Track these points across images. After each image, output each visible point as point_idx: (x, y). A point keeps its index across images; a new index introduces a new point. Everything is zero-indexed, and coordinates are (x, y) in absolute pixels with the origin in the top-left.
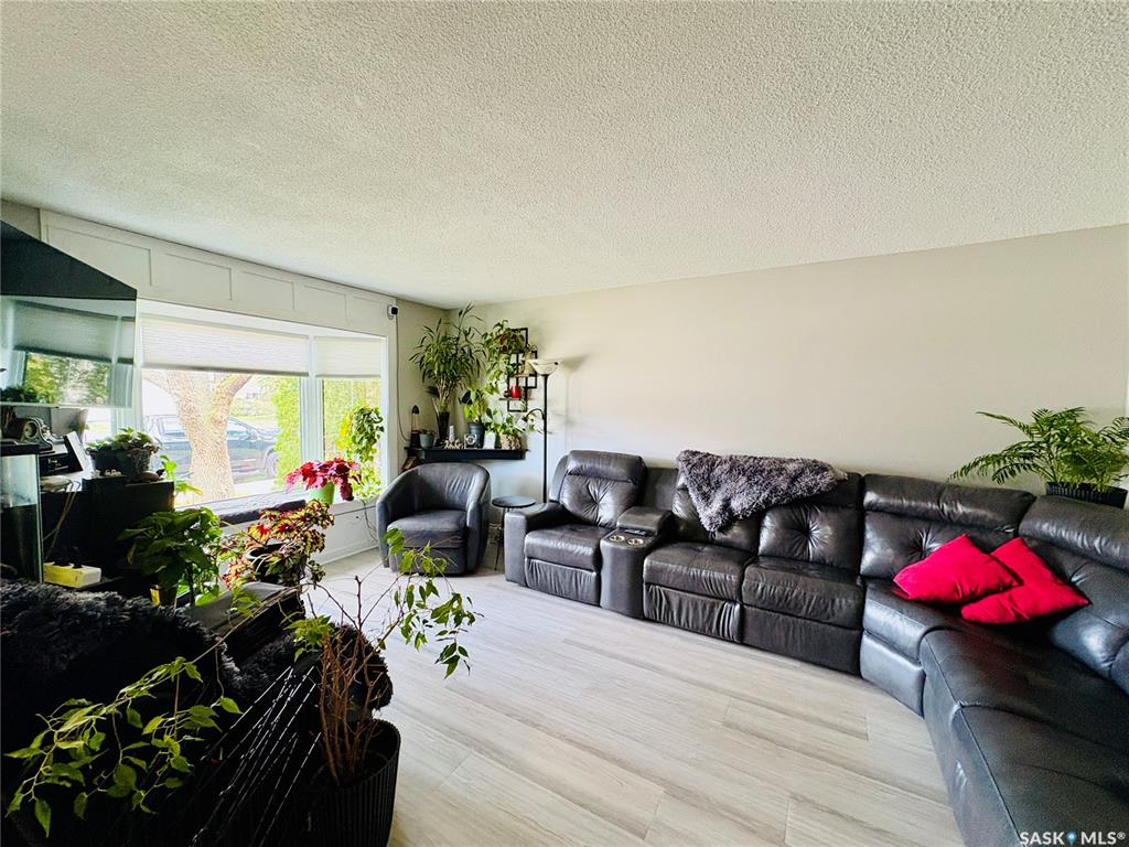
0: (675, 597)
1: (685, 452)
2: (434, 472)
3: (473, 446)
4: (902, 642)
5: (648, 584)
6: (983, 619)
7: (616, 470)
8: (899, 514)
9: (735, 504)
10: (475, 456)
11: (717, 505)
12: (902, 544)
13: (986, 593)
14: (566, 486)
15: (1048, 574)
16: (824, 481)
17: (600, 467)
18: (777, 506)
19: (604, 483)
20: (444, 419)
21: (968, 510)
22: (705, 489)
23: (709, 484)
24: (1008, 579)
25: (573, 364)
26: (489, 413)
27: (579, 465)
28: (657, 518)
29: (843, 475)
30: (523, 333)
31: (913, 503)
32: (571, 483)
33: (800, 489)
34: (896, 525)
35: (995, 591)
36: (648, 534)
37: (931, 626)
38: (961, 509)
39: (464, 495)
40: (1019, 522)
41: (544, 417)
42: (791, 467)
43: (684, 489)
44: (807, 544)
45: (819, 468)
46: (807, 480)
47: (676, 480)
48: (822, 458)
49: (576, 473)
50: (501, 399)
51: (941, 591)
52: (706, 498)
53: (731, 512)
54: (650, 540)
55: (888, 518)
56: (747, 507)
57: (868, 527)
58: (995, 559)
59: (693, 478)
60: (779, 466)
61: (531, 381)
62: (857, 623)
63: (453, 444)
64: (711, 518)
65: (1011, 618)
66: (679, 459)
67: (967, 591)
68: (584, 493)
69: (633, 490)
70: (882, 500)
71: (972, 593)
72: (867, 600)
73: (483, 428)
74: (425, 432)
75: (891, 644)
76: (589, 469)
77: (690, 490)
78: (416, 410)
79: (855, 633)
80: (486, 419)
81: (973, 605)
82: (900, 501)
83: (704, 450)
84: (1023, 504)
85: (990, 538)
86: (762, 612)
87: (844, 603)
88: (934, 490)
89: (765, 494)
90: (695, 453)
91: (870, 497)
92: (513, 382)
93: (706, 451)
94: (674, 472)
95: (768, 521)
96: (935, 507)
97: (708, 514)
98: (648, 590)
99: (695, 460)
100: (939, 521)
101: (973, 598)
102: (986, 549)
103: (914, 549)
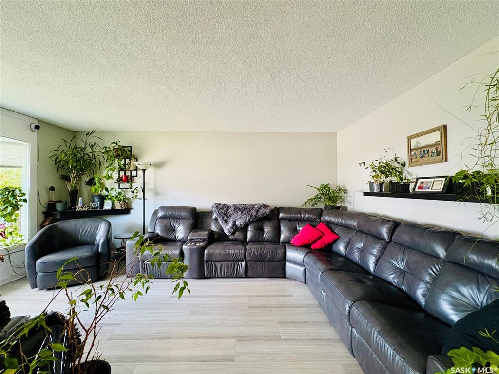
0: (218, 264)
1: (216, 204)
2: (70, 225)
3: (97, 208)
4: (298, 261)
5: (207, 262)
6: (317, 248)
7: (184, 214)
8: (290, 220)
9: (238, 223)
10: (99, 213)
11: (230, 224)
12: (292, 229)
13: (317, 240)
14: (158, 224)
15: (330, 231)
16: (267, 211)
17: (176, 213)
18: (252, 222)
19: (178, 221)
20: (74, 195)
21: (308, 216)
22: (225, 218)
23: (227, 216)
24: (321, 235)
25: (159, 165)
26: (107, 190)
27: (165, 213)
28: (206, 233)
29: (273, 208)
30: (129, 148)
31: (294, 216)
32: (161, 222)
33: (260, 215)
34: (290, 223)
35: (319, 238)
36: (204, 240)
37: (306, 253)
38: (306, 216)
39: (94, 236)
40: (321, 217)
41: (143, 191)
42: (256, 207)
43: (216, 219)
44: (263, 235)
45: (266, 206)
46: (262, 211)
47: (212, 216)
48: (266, 203)
49: (163, 217)
50: (115, 182)
51: (306, 242)
52: (226, 221)
53: (236, 226)
54: (205, 242)
55: (287, 221)
56: (242, 223)
57: (281, 225)
58: (317, 229)
59: (220, 214)
60: (252, 207)
61: (134, 173)
62: (284, 259)
63: (82, 208)
64: (229, 230)
65: (323, 246)
66: (213, 207)
67: (312, 240)
68: (169, 226)
69: (193, 222)
70: (285, 216)
71: (314, 240)
72: (287, 249)
73: (103, 199)
74: (60, 202)
75: (295, 263)
76: (170, 215)
77: (219, 219)
78: (52, 189)
79: (283, 262)
80: (104, 193)
81: (314, 244)
82: (290, 216)
83: (222, 202)
84: (320, 213)
85: (315, 224)
86: (253, 262)
87: (280, 252)
88: (299, 211)
89: (248, 218)
90: (220, 204)
91: (281, 215)
92: (122, 173)
93: (224, 203)
94: (211, 213)
95: (249, 228)
96: (300, 216)
97: (227, 229)
98: (206, 264)
99: (220, 206)
100: (301, 220)
101: (314, 242)
102: (314, 227)
103: (295, 230)
